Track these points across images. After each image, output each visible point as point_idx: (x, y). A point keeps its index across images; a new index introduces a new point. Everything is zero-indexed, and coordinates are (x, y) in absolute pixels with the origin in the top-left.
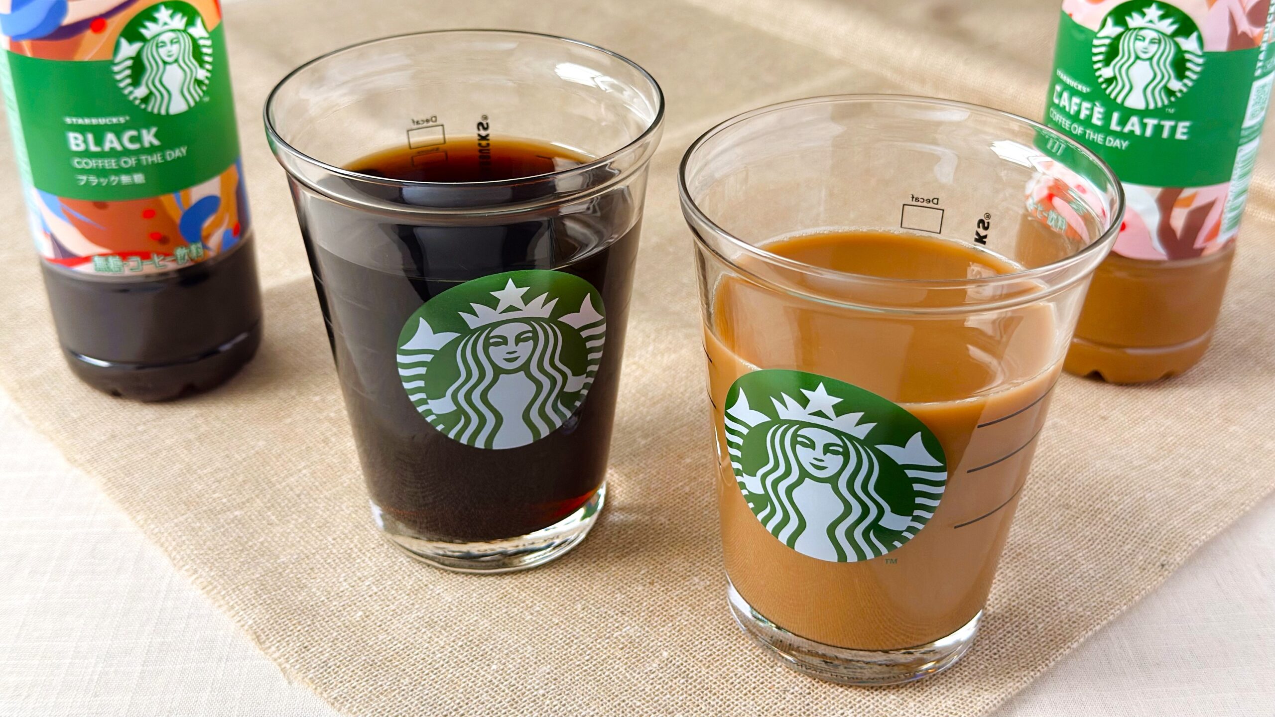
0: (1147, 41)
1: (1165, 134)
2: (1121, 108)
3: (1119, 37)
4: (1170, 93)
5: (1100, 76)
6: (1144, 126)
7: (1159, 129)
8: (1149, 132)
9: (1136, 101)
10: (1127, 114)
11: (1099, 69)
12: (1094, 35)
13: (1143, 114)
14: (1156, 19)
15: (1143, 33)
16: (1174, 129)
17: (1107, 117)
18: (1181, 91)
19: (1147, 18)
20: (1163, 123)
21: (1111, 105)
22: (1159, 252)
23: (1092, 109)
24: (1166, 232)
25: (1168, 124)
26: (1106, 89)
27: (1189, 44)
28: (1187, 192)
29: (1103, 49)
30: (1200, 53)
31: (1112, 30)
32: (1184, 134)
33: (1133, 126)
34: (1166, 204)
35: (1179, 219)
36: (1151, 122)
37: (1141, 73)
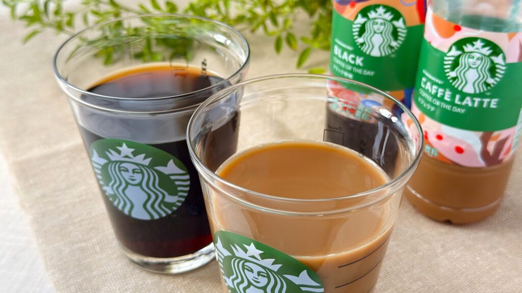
0: (475, 59)
1: (485, 105)
2: (461, 92)
3: (459, 56)
4: (487, 85)
5: (449, 76)
6: (473, 102)
7: (481, 103)
8: (476, 105)
9: (469, 89)
10: (464, 96)
11: (448, 72)
12: (445, 55)
13: (473, 96)
14: (480, 48)
15: (472, 54)
16: (489, 103)
17: (453, 97)
18: (493, 84)
19: (475, 47)
20: (484, 100)
21: (455, 91)
22: (481, 163)
23: (444, 93)
24: (485, 154)
25: (486, 101)
26: (452, 83)
27: (498, 60)
28: (496, 133)
29: (450, 62)
30: (503, 64)
31: (455, 52)
32: (494, 105)
33: (468, 101)
34: (485, 140)
35: (491, 147)
36: (477, 100)
37: (472, 75)
